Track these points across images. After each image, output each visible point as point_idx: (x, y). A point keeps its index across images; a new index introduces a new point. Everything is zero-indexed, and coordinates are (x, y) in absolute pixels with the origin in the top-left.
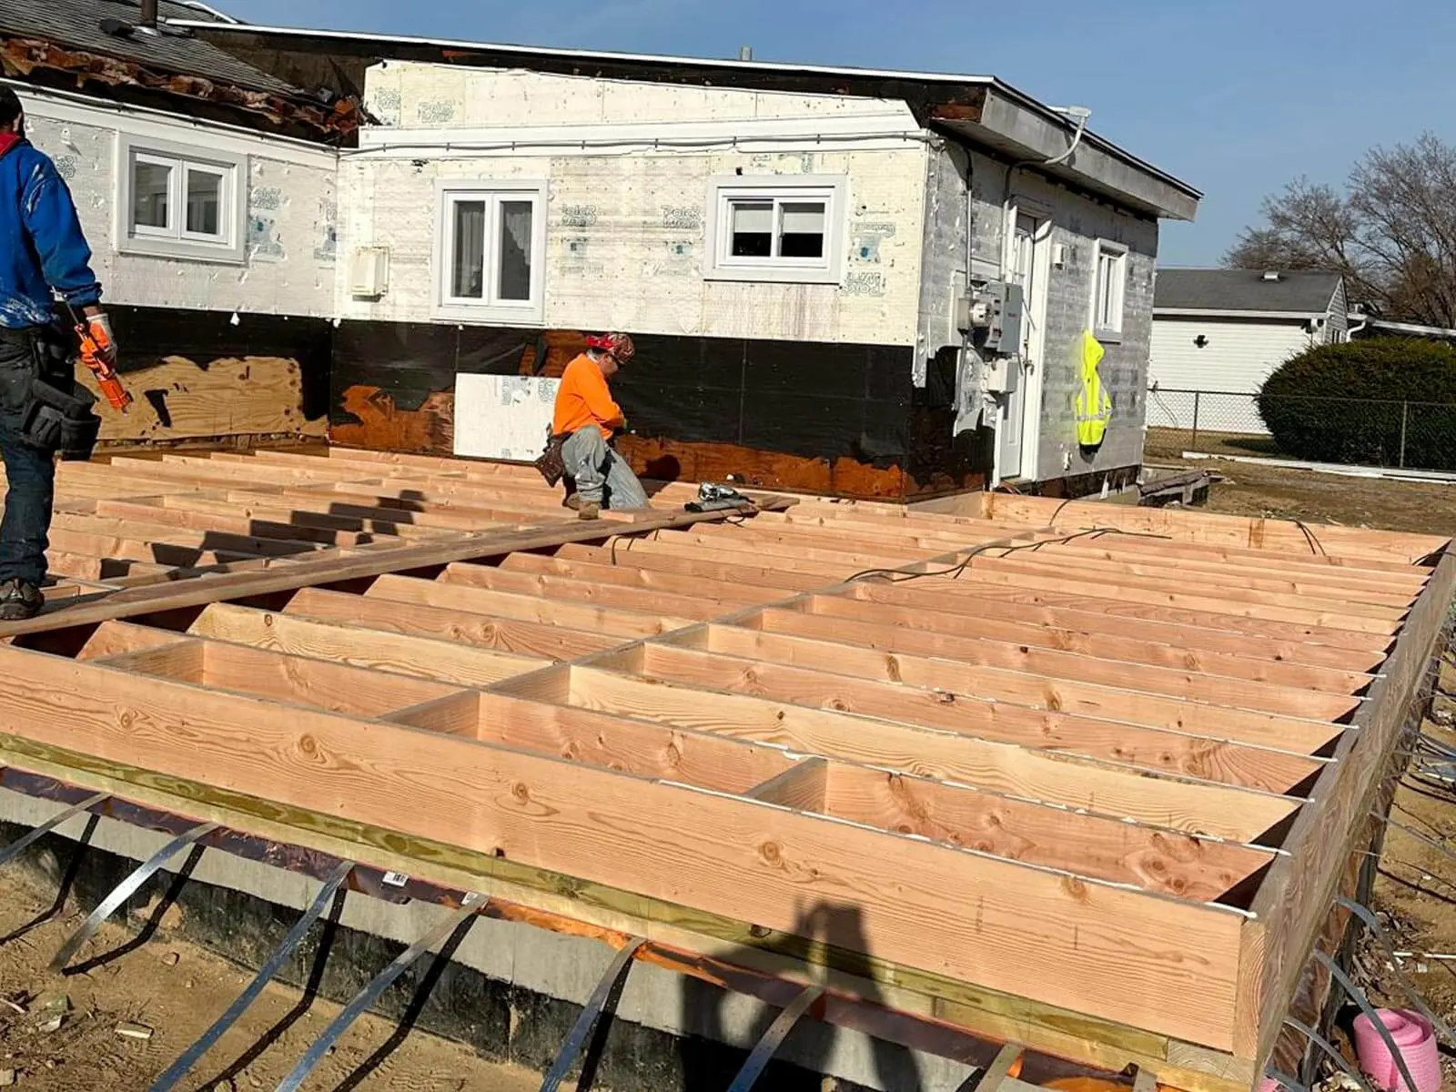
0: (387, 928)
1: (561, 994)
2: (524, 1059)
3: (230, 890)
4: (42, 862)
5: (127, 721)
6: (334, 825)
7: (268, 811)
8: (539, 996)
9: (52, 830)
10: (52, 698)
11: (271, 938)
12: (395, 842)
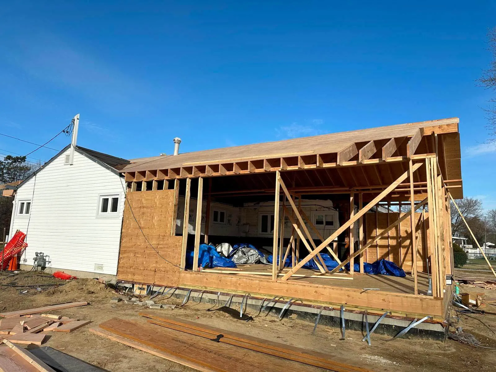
0: (330, 314)
1: (356, 320)
2: (351, 329)
3: (305, 312)
4: (273, 311)
5: (287, 291)
6: (321, 302)
7: (311, 301)
8: (353, 321)
9: (268, 306)
10: (274, 288)
11: (312, 318)
12: (331, 303)
